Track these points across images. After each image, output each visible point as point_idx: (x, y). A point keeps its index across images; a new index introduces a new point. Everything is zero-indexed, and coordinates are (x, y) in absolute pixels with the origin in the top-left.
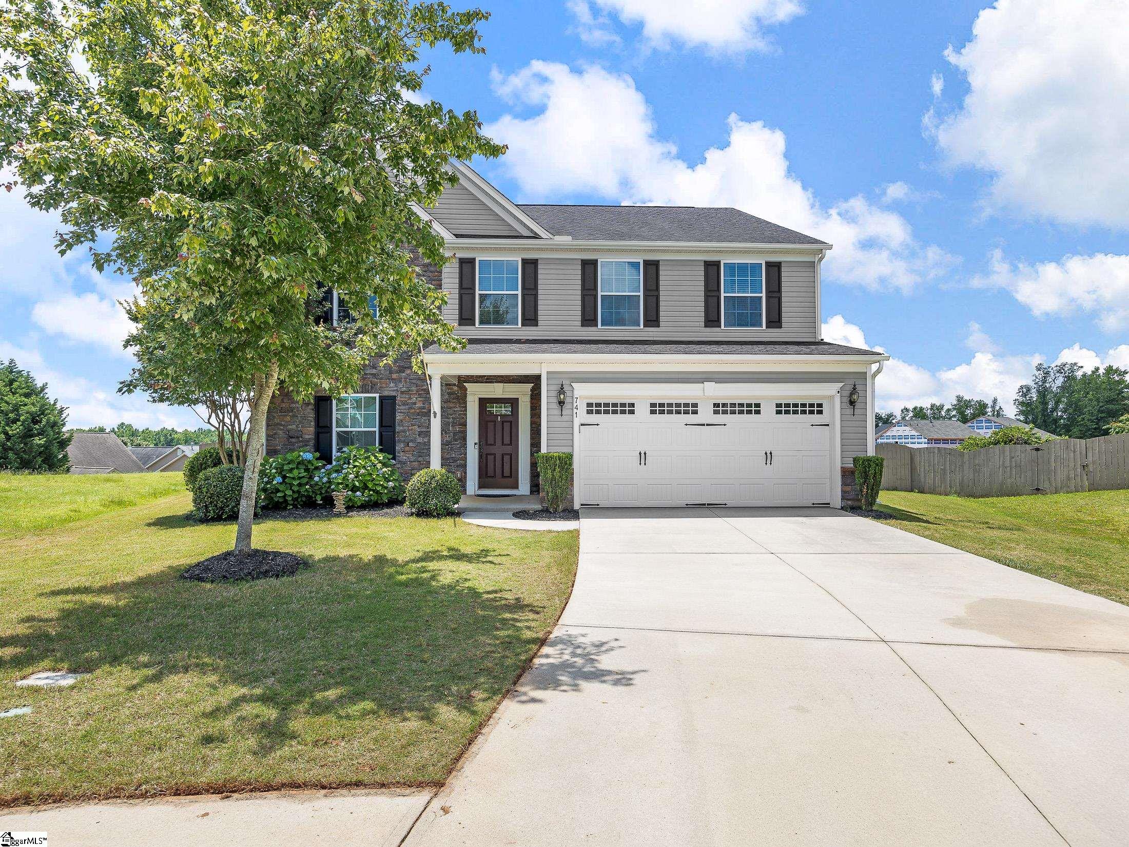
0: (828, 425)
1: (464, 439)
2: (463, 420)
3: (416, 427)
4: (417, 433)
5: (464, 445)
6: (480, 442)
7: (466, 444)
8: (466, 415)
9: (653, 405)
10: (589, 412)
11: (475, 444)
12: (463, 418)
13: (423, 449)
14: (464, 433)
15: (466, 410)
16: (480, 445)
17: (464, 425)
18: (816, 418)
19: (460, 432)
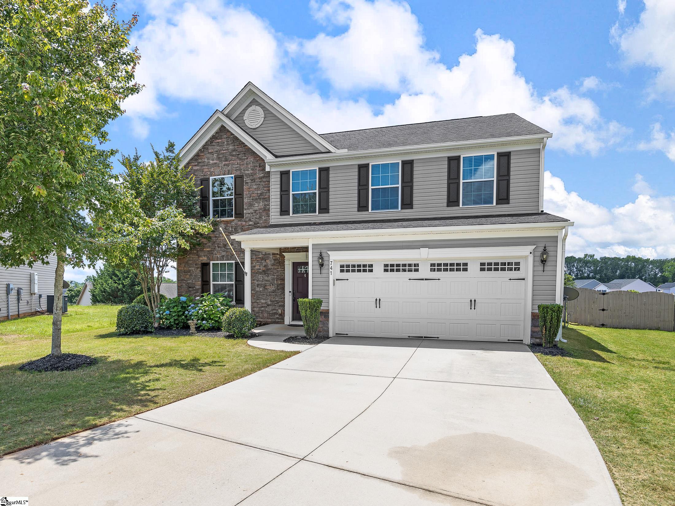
0: (524, 279)
1: (283, 289)
2: (283, 277)
3: (256, 281)
4: (256, 285)
5: (283, 293)
6: (293, 291)
7: (284, 292)
8: (284, 273)
9: (386, 266)
10: (342, 271)
11: (290, 292)
12: (282, 275)
13: (260, 295)
14: (284, 284)
15: (284, 270)
16: (293, 293)
17: (283, 280)
18: (514, 274)
19: (281, 284)
